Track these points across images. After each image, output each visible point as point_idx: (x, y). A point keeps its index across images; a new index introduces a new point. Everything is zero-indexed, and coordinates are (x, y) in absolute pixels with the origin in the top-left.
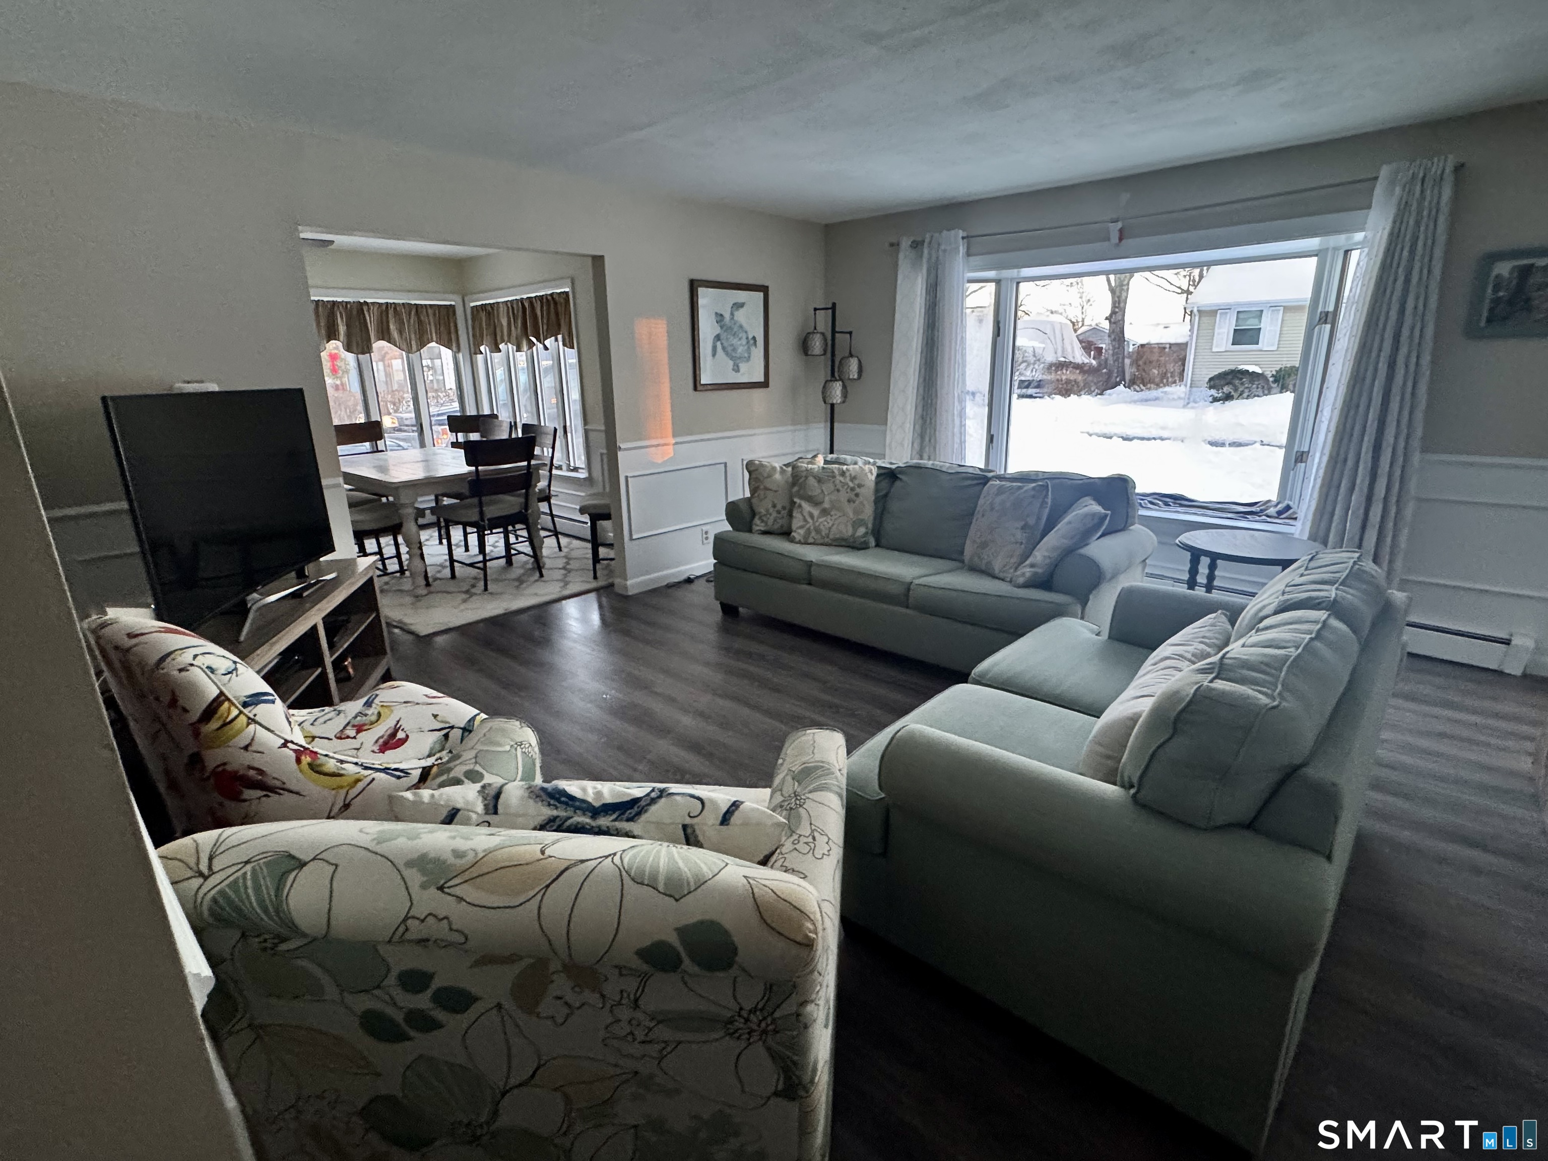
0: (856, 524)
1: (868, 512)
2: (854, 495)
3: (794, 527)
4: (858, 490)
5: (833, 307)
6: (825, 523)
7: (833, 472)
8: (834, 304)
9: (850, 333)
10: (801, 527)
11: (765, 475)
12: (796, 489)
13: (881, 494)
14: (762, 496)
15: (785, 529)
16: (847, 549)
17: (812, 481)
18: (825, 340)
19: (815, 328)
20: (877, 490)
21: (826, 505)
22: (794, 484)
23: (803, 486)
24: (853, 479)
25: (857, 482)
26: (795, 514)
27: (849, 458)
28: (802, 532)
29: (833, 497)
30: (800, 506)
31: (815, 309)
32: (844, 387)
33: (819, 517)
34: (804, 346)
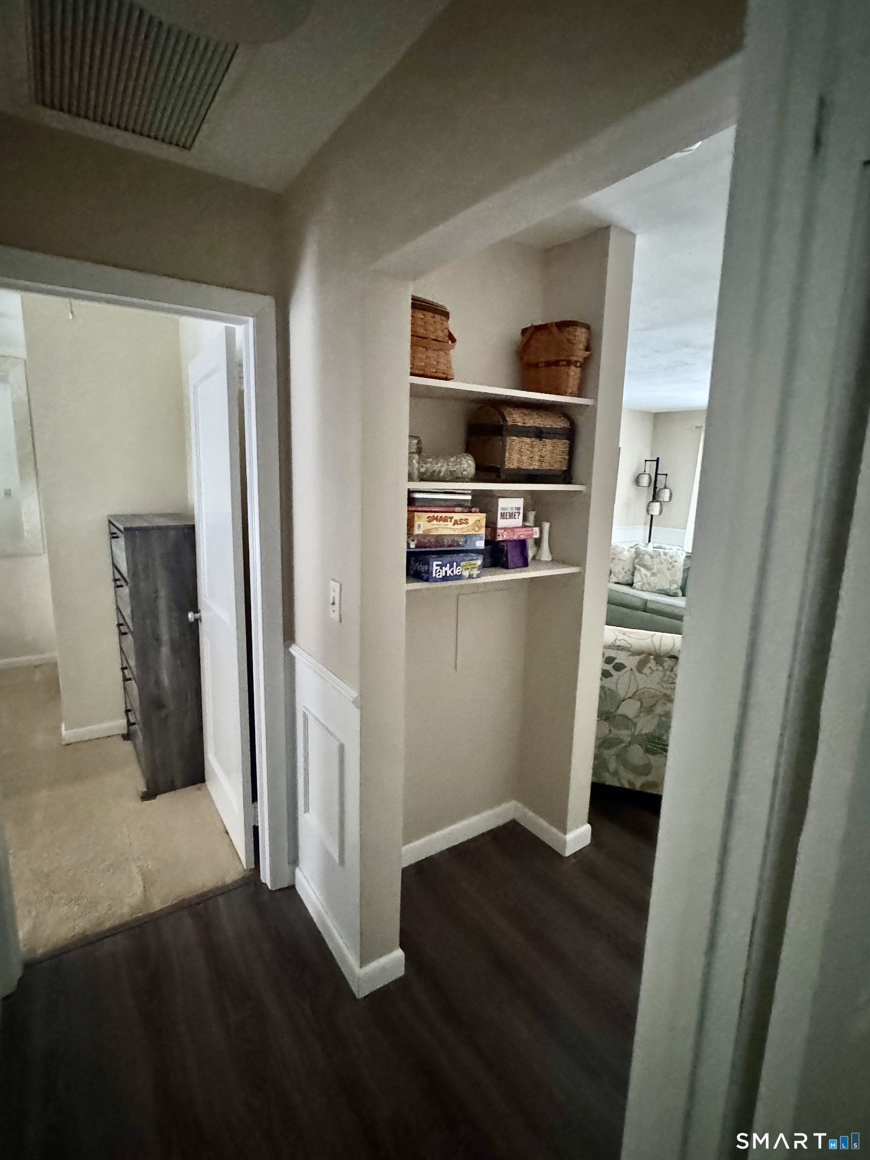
0: (672, 582)
1: (679, 577)
2: (671, 566)
3: (635, 581)
4: (674, 564)
5: (658, 460)
6: (653, 580)
7: (660, 553)
8: (658, 458)
9: (666, 475)
10: (639, 581)
11: (619, 552)
12: (637, 560)
13: (687, 567)
14: (616, 563)
15: (630, 582)
16: (664, 595)
17: (647, 557)
18: (650, 478)
19: (645, 471)
20: (685, 565)
21: (655, 571)
22: (636, 558)
23: (642, 559)
24: (671, 557)
25: (674, 559)
26: (636, 574)
27: (667, 547)
28: (640, 584)
29: (659, 566)
30: (639, 570)
31: (646, 461)
32: (661, 505)
33: (650, 577)
34: (637, 481)
